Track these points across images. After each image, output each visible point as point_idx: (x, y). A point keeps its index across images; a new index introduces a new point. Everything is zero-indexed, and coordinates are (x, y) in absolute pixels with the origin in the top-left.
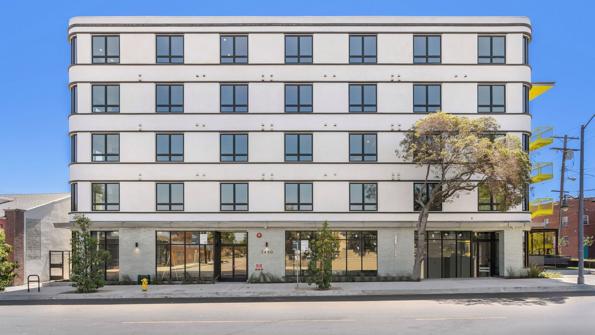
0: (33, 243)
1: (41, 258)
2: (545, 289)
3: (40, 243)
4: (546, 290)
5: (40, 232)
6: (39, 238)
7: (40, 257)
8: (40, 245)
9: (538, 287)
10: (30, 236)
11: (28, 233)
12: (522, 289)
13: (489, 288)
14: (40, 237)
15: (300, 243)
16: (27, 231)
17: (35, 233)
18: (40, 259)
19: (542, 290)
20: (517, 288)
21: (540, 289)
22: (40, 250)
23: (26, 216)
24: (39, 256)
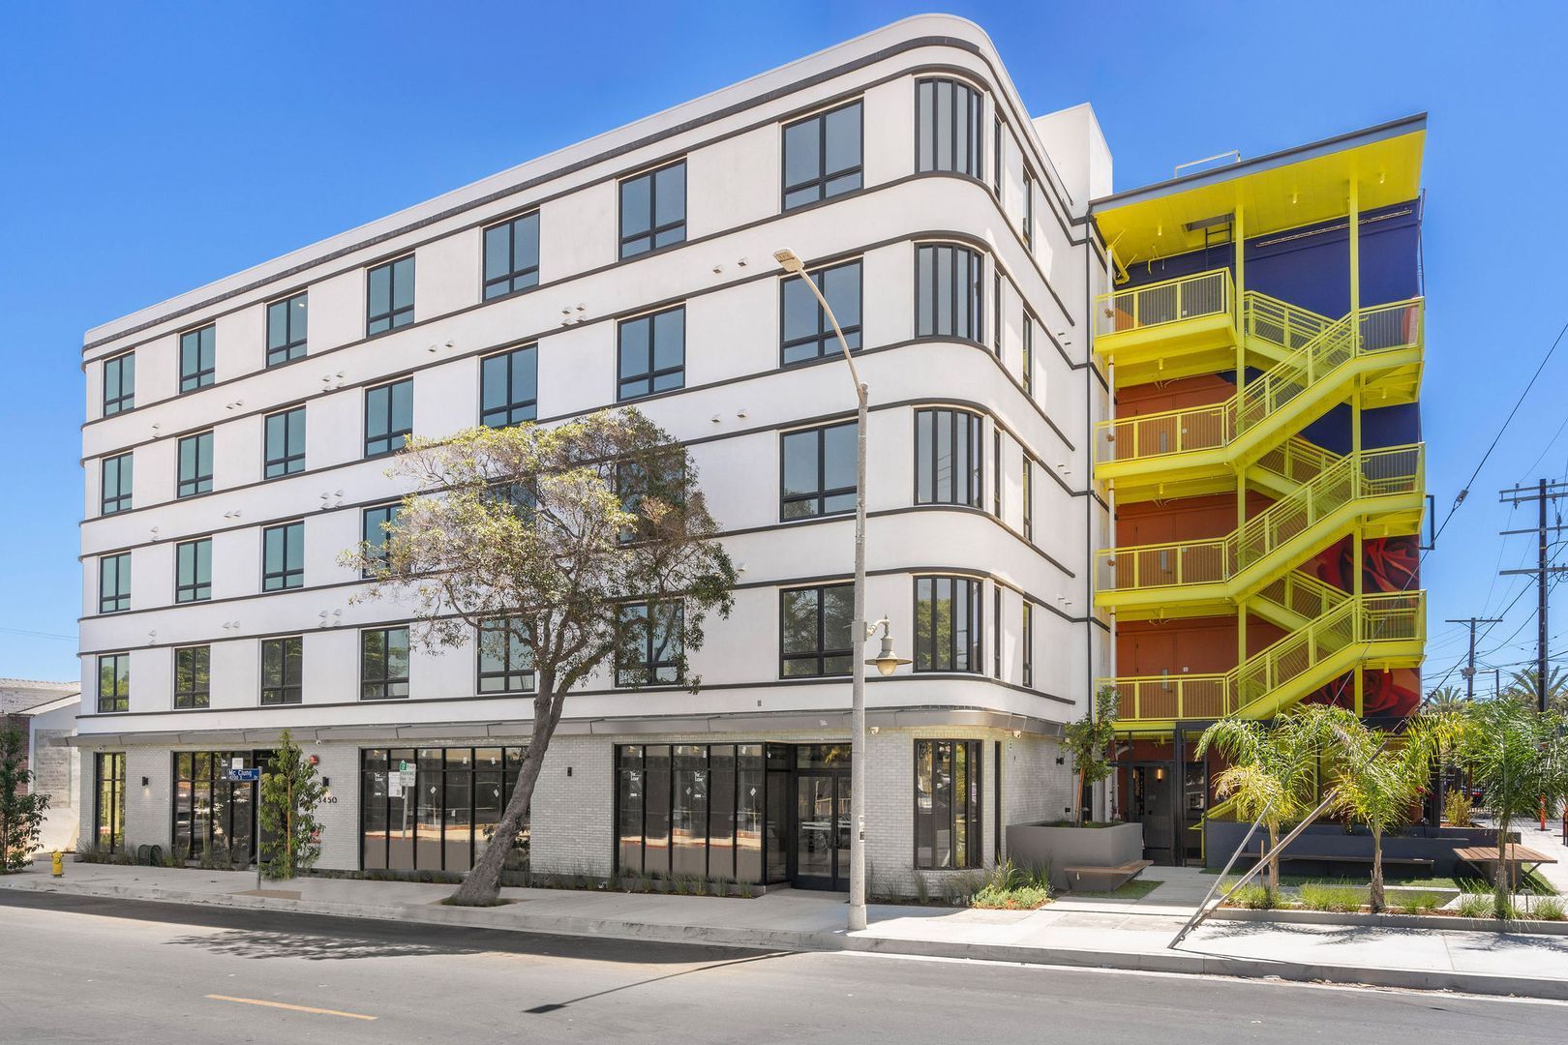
0: (51, 776)
1: (72, 805)
2: (703, 937)
3: (70, 776)
4: (705, 940)
5: (70, 755)
6: (66, 766)
7: (70, 803)
8: (70, 781)
9: (686, 928)
10: (43, 763)
11: (41, 757)
12: (643, 929)
13: (558, 921)
14: (70, 764)
15: (388, 778)
16: (36, 754)
17: (56, 756)
18: (70, 807)
19: (693, 937)
20: (632, 924)
21: (690, 934)
22: (70, 790)
23: (33, 726)
24: (68, 801)
